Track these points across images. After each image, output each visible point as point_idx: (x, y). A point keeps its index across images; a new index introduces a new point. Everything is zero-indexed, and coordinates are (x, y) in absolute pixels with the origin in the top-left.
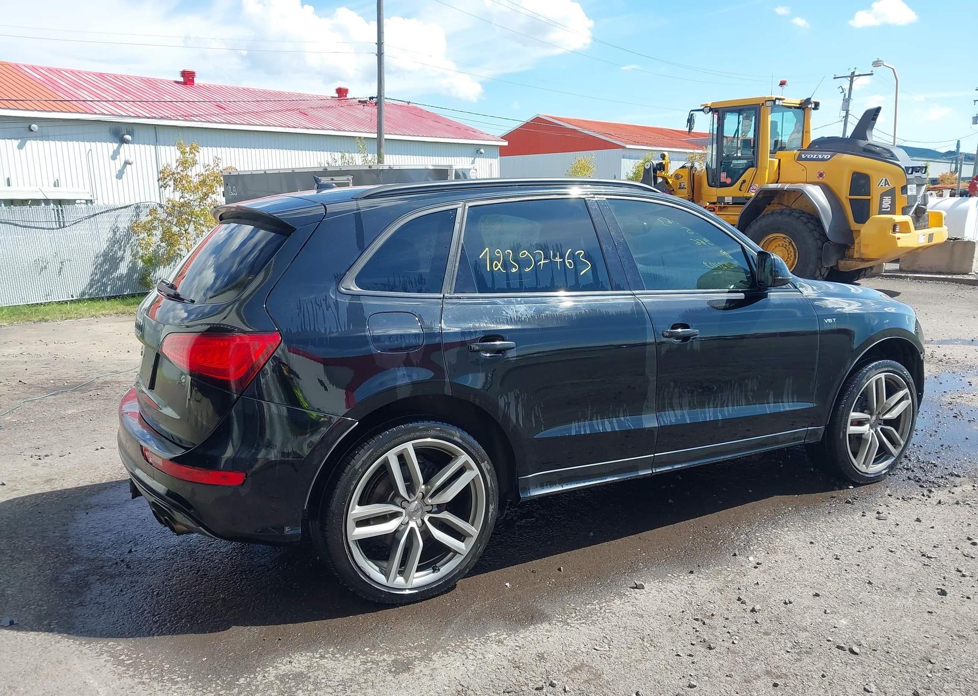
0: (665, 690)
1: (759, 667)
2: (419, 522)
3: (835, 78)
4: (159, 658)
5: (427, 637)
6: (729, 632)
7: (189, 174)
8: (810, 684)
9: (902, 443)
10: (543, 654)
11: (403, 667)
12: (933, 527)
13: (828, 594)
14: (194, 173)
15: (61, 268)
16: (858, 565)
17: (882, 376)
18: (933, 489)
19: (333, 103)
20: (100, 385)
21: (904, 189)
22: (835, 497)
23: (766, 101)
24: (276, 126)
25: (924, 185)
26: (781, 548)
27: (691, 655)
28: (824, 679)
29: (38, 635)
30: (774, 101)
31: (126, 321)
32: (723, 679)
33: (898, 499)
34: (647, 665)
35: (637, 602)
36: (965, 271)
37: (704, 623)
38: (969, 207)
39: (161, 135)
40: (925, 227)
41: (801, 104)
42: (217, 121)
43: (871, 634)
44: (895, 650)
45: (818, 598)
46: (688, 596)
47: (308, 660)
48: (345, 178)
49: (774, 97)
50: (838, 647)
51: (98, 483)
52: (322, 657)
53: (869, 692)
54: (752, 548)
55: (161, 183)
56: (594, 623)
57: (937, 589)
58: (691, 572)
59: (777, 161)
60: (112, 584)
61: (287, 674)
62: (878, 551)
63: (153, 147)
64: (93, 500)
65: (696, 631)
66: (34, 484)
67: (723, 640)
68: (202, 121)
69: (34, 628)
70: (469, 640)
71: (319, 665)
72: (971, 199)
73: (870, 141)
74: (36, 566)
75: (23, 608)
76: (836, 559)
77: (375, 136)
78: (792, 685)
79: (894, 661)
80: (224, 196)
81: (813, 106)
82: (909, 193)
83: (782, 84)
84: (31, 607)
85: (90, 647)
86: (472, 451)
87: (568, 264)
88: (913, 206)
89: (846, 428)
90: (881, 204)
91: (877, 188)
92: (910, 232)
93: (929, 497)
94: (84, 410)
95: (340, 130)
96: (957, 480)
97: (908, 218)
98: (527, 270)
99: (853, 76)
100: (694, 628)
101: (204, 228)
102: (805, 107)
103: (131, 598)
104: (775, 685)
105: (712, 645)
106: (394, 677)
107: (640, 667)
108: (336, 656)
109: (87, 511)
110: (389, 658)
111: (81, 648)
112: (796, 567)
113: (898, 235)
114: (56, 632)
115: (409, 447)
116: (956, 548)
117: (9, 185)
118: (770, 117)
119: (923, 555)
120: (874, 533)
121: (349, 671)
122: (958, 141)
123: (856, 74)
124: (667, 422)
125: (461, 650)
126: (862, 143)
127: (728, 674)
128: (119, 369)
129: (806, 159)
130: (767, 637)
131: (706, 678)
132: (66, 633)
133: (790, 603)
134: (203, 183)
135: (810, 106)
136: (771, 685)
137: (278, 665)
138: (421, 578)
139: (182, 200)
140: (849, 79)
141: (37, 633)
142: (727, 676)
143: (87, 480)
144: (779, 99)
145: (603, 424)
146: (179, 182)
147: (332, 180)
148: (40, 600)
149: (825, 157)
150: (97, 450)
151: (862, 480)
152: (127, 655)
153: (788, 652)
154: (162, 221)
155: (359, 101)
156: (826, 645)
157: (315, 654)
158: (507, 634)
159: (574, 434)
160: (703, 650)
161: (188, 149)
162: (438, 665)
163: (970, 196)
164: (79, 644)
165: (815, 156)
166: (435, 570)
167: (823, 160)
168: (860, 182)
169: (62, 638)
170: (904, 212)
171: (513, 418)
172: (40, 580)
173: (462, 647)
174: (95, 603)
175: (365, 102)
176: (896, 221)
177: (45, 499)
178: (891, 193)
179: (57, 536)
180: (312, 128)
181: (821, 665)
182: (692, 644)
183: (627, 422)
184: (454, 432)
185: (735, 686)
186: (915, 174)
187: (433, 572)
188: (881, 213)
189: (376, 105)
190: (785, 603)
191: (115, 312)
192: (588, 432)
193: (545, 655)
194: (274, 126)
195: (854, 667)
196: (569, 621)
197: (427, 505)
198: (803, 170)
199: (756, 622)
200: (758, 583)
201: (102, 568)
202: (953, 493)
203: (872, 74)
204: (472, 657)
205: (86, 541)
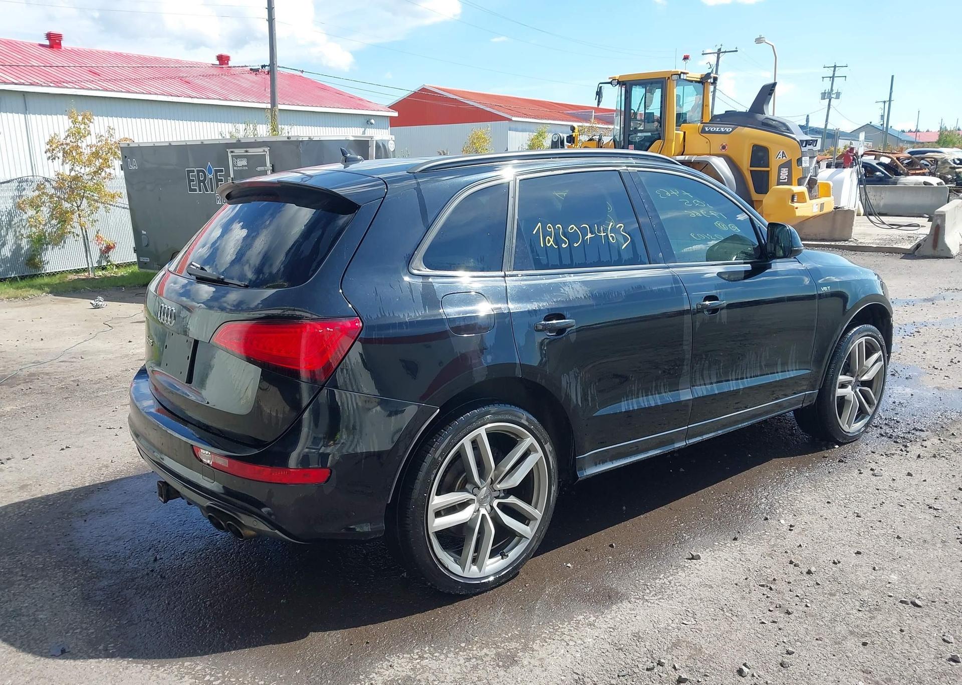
0: (767, 658)
1: (841, 628)
2: (489, 508)
3: (703, 54)
4: (248, 675)
5: (517, 626)
6: (797, 596)
7: (80, 144)
8: (893, 639)
9: (876, 402)
10: (638, 633)
11: (509, 660)
12: (925, 481)
13: (867, 551)
14: (86, 145)
16: (880, 521)
17: (863, 340)
18: (908, 444)
19: (215, 71)
20: (27, 377)
21: (799, 161)
22: (826, 457)
23: (672, 75)
24: (158, 94)
25: (815, 157)
26: (803, 509)
27: (774, 622)
28: (903, 633)
29: (100, 662)
30: (680, 75)
31: (21, 307)
32: (815, 643)
33: (882, 455)
34: (739, 635)
35: (700, 573)
36: (846, 239)
37: (771, 589)
38: (844, 178)
39: (30, 101)
40: (816, 197)
41: (701, 78)
42: (93, 88)
43: (923, 586)
44: (952, 600)
45: (860, 555)
46: (743, 563)
47: (408, 662)
48: (261, 150)
49: (680, 71)
50: (901, 602)
51: (81, 486)
52: (421, 658)
53: (949, 643)
54: (778, 511)
55: (49, 154)
56: (671, 597)
57: (958, 539)
58: (735, 539)
59: (682, 133)
60: (153, 597)
61: (394, 679)
62: (889, 507)
63: (22, 116)
64: (85, 505)
65: (767, 597)
66: (9, 492)
67: (796, 605)
68: (75, 88)
69: (91, 655)
70: (561, 626)
71: (423, 667)
72: (845, 170)
73: (767, 115)
74: (58, 585)
75: (67, 633)
76: (858, 516)
77: (269, 106)
78: (878, 642)
79: (955, 611)
80: (122, 170)
81: (712, 81)
82: (804, 165)
83: (686, 58)
84: (75, 631)
85: (165, 670)
86: (536, 432)
87: (611, 238)
88: (807, 177)
89: (835, 391)
90: (779, 175)
91: (775, 160)
92: (805, 202)
93: (908, 452)
94: (24, 406)
95: (226, 100)
96: (923, 435)
97: (803, 189)
98: (576, 245)
99: (719, 52)
100: (764, 594)
101: (99, 205)
102: (706, 81)
103: (184, 611)
104: (865, 644)
105: (790, 610)
106: (505, 671)
107: (733, 637)
108: (435, 655)
109: (85, 519)
110: (492, 652)
111: (156, 672)
112: (826, 527)
113: (796, 205)
114: (118, 657)
115: (482, 431)
116: (954, 499)
118: (675, 90)
119: (930, 508)
120: (878, 489)
121: (458, 669)
122: (808, 116)
123: (722, 51)
124: (700, 394)
125: (557, 637)
126: (760, 117)
127: (818, 638)
128: (40, 359)
129: (709, 132)
130: (834, 598)
131: (798, 643)
132: (130, 658)
133: (839, 562)
134: (96, 155)
135: (709, 81)
136: (860, 644)
137: (380, 670)
138: (493, 565)
139: (73, 174)
140: (716, 55)
141: (97, 660)
142: (817, 639)
143: (67, 483)
144: (684, 73)
145: (648, 401)
146: (69, 153)
147: (247, 152)
148: (82, 622)
149: (727, 130)
150: (62, 449)
151: (845, 439)
152: (211, 675)
153: (859, 610)
154: (51, 197)
155: (251, 69)
156: (890, 601)
157: (412, 655)
158: (594, 617)
159: (624, 410)
160: (782, 615)
161: (80, 118)
162: (542, 654)
163: (844, 168)
164: (151, 668)
165: (718, 129)
166: (504, 556)
167: (725, 133)
168: (760, 155)
169: (128, 663)
170: (800, 183)
171: (573, 397)
172: (70, 600)
173: (557, 633)
174: (146, 621)
175: (257, 70)
176: (795, 192)
177: (29, 508)
178: (788, 165)
179: (63, 549)
180: (197, 98)
181: (894, 620)
182: (769, 610)
183: (668, 397)
184: (521, 415)
185: (828, 648)
186: (809, 147)
187: (502, 558)
188: (779, 184)
189: (268, 73)
190: (834, 563)
191: (6, 296)
192: (636, 408)
193: (640, 634)
194: (156, 94)
195: (923, 620)
196: (646, 598)
197: (495, 491)
198: (707, 142)
199: (818, 584)
200: (800, 546)
201: (133, 580)
202: (926, 447)
203: (736, 51)
204: (571, 643)
205: (99, 552)
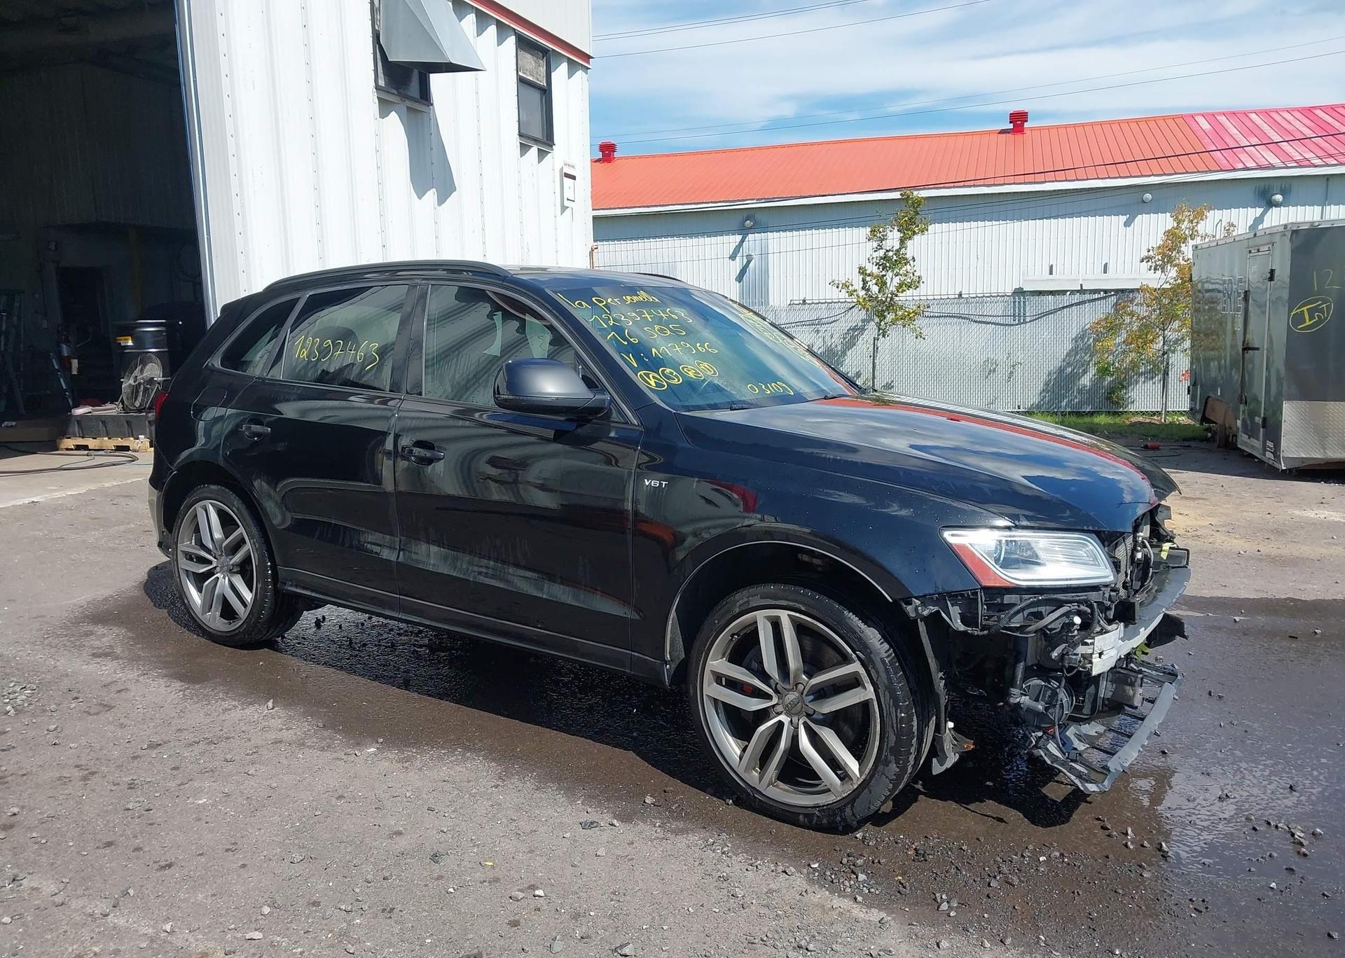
15: (1012, 373)
17: (782, 614)
87: (358, 357)
98: (323, 360)
117: (1105, 272)
